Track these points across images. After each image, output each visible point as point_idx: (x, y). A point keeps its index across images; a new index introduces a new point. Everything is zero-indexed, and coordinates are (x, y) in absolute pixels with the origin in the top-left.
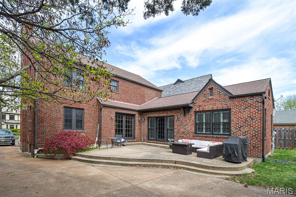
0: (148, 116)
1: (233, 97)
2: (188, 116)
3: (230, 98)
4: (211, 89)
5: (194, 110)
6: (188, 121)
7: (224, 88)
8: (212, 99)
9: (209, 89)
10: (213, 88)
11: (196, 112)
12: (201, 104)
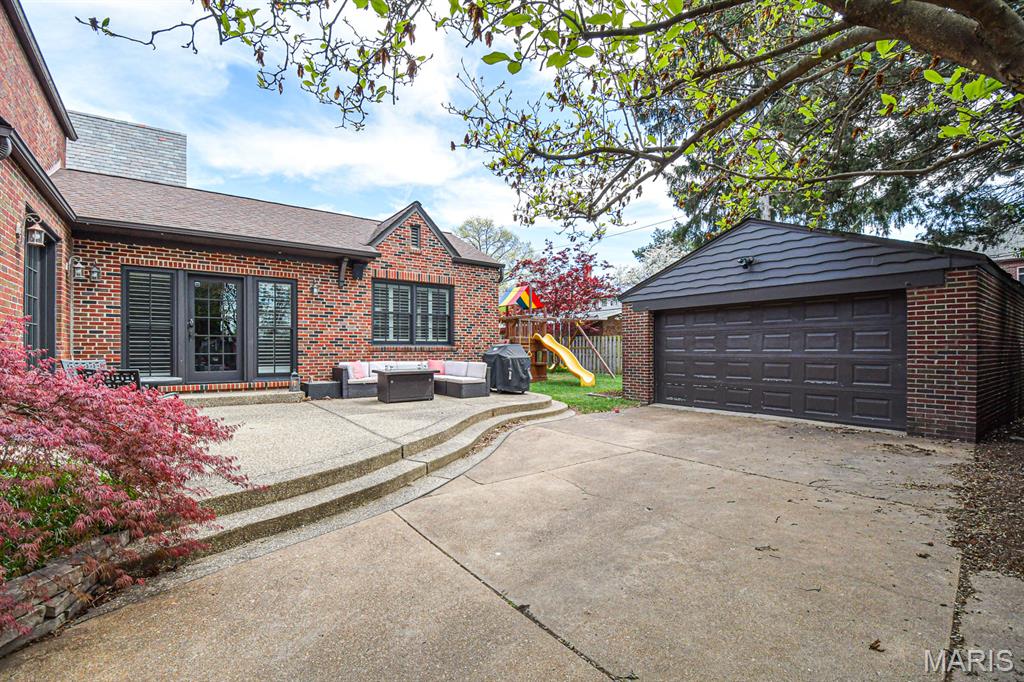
0: (128, 259)
1: (459, 262)
2: (354, 289)
3: (455, 262)
4: (415, 228)
5: (372, 274)
6: (353, 305)
7: (445, 235)
8: (420, 254)
9: (412, 226)
10: (419, 226)
11: (375, 280)
12: (391, 259)
